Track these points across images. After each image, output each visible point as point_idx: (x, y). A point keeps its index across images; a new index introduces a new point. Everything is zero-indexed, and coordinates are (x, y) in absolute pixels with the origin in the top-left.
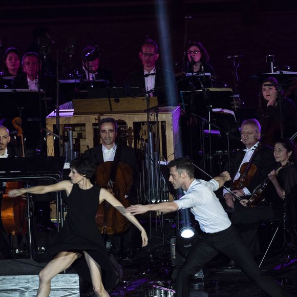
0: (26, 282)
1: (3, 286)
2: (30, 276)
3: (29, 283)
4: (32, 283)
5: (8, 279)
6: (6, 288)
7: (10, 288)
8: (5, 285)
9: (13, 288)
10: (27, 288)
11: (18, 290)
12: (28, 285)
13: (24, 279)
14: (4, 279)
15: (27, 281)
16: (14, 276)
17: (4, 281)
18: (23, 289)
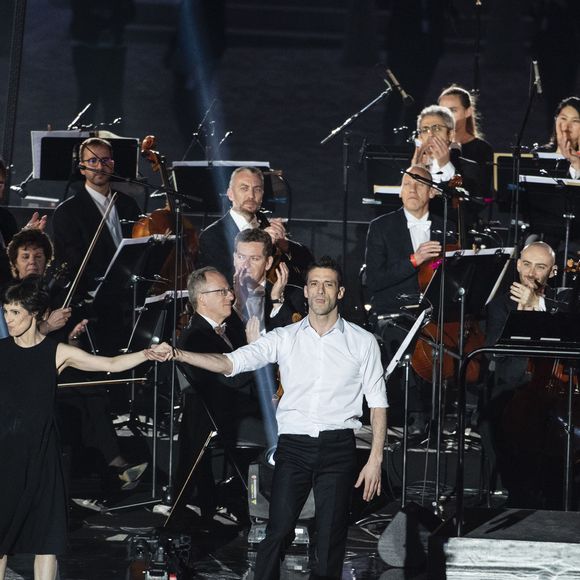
0: (555, 557)
1: (509, 559)
2: (563, 545)
3: (560, 558)
4: (566, 558)
5: (519, 548)
6: (515, 565)
7: (523, 565)
8: (514, 559)
9: (529, 565)
10: (555, 568)
11: (538, 569)
12: (559, 562)
13: (552, 550)
14: (512, 546)
15: (556, 554)
16: (532, 543)
17: (512, 550)
18: (547, 569)
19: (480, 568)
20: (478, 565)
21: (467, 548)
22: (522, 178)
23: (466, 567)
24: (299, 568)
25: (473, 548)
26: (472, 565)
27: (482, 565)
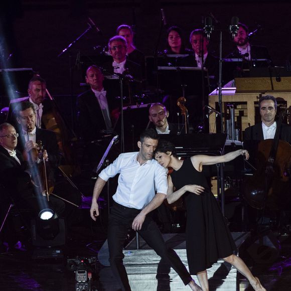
19: (149, 264)
20: (148, 263)
21: (142, 255)
22: (159, 68)
23: (143, 264)
24: (59, 270)
25: (145, 254)
26: (145, 263)
27: (150, 263)
